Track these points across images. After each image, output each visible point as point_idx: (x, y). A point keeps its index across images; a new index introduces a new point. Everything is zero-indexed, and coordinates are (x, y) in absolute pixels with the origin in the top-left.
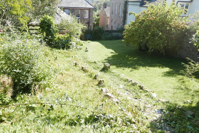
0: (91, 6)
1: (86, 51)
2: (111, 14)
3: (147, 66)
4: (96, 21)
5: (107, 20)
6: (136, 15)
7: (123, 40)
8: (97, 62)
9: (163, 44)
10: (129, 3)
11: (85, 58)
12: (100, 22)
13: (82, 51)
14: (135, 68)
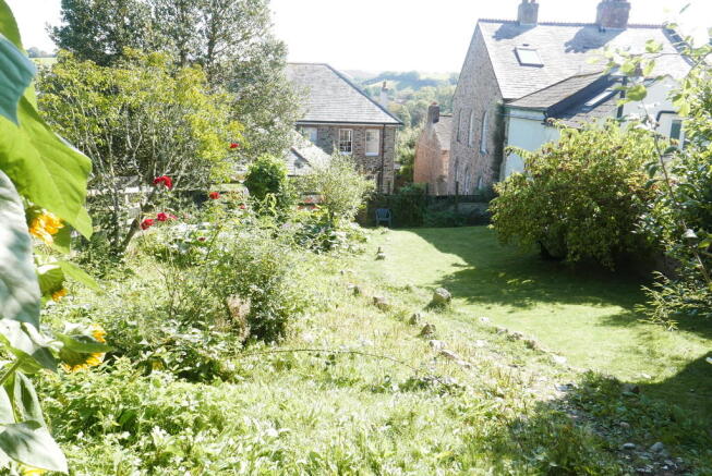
0: (389, 118)
1: (380, 258)
2: (453, 143)
3: (560, 301)
4: (401, 163)
5: (441, 162)
6: (528, 155)
7: (491, 226)
8: (414, 289)
9: (608, 239)
10: (512, 112)
11: (377, 278)
12: (418, 166)
13: (368, 259)
14: (523, 306)
